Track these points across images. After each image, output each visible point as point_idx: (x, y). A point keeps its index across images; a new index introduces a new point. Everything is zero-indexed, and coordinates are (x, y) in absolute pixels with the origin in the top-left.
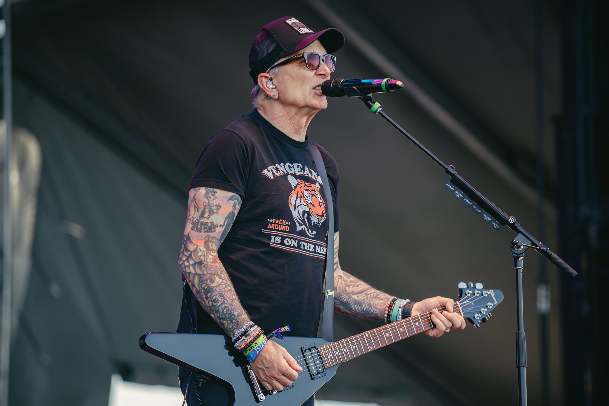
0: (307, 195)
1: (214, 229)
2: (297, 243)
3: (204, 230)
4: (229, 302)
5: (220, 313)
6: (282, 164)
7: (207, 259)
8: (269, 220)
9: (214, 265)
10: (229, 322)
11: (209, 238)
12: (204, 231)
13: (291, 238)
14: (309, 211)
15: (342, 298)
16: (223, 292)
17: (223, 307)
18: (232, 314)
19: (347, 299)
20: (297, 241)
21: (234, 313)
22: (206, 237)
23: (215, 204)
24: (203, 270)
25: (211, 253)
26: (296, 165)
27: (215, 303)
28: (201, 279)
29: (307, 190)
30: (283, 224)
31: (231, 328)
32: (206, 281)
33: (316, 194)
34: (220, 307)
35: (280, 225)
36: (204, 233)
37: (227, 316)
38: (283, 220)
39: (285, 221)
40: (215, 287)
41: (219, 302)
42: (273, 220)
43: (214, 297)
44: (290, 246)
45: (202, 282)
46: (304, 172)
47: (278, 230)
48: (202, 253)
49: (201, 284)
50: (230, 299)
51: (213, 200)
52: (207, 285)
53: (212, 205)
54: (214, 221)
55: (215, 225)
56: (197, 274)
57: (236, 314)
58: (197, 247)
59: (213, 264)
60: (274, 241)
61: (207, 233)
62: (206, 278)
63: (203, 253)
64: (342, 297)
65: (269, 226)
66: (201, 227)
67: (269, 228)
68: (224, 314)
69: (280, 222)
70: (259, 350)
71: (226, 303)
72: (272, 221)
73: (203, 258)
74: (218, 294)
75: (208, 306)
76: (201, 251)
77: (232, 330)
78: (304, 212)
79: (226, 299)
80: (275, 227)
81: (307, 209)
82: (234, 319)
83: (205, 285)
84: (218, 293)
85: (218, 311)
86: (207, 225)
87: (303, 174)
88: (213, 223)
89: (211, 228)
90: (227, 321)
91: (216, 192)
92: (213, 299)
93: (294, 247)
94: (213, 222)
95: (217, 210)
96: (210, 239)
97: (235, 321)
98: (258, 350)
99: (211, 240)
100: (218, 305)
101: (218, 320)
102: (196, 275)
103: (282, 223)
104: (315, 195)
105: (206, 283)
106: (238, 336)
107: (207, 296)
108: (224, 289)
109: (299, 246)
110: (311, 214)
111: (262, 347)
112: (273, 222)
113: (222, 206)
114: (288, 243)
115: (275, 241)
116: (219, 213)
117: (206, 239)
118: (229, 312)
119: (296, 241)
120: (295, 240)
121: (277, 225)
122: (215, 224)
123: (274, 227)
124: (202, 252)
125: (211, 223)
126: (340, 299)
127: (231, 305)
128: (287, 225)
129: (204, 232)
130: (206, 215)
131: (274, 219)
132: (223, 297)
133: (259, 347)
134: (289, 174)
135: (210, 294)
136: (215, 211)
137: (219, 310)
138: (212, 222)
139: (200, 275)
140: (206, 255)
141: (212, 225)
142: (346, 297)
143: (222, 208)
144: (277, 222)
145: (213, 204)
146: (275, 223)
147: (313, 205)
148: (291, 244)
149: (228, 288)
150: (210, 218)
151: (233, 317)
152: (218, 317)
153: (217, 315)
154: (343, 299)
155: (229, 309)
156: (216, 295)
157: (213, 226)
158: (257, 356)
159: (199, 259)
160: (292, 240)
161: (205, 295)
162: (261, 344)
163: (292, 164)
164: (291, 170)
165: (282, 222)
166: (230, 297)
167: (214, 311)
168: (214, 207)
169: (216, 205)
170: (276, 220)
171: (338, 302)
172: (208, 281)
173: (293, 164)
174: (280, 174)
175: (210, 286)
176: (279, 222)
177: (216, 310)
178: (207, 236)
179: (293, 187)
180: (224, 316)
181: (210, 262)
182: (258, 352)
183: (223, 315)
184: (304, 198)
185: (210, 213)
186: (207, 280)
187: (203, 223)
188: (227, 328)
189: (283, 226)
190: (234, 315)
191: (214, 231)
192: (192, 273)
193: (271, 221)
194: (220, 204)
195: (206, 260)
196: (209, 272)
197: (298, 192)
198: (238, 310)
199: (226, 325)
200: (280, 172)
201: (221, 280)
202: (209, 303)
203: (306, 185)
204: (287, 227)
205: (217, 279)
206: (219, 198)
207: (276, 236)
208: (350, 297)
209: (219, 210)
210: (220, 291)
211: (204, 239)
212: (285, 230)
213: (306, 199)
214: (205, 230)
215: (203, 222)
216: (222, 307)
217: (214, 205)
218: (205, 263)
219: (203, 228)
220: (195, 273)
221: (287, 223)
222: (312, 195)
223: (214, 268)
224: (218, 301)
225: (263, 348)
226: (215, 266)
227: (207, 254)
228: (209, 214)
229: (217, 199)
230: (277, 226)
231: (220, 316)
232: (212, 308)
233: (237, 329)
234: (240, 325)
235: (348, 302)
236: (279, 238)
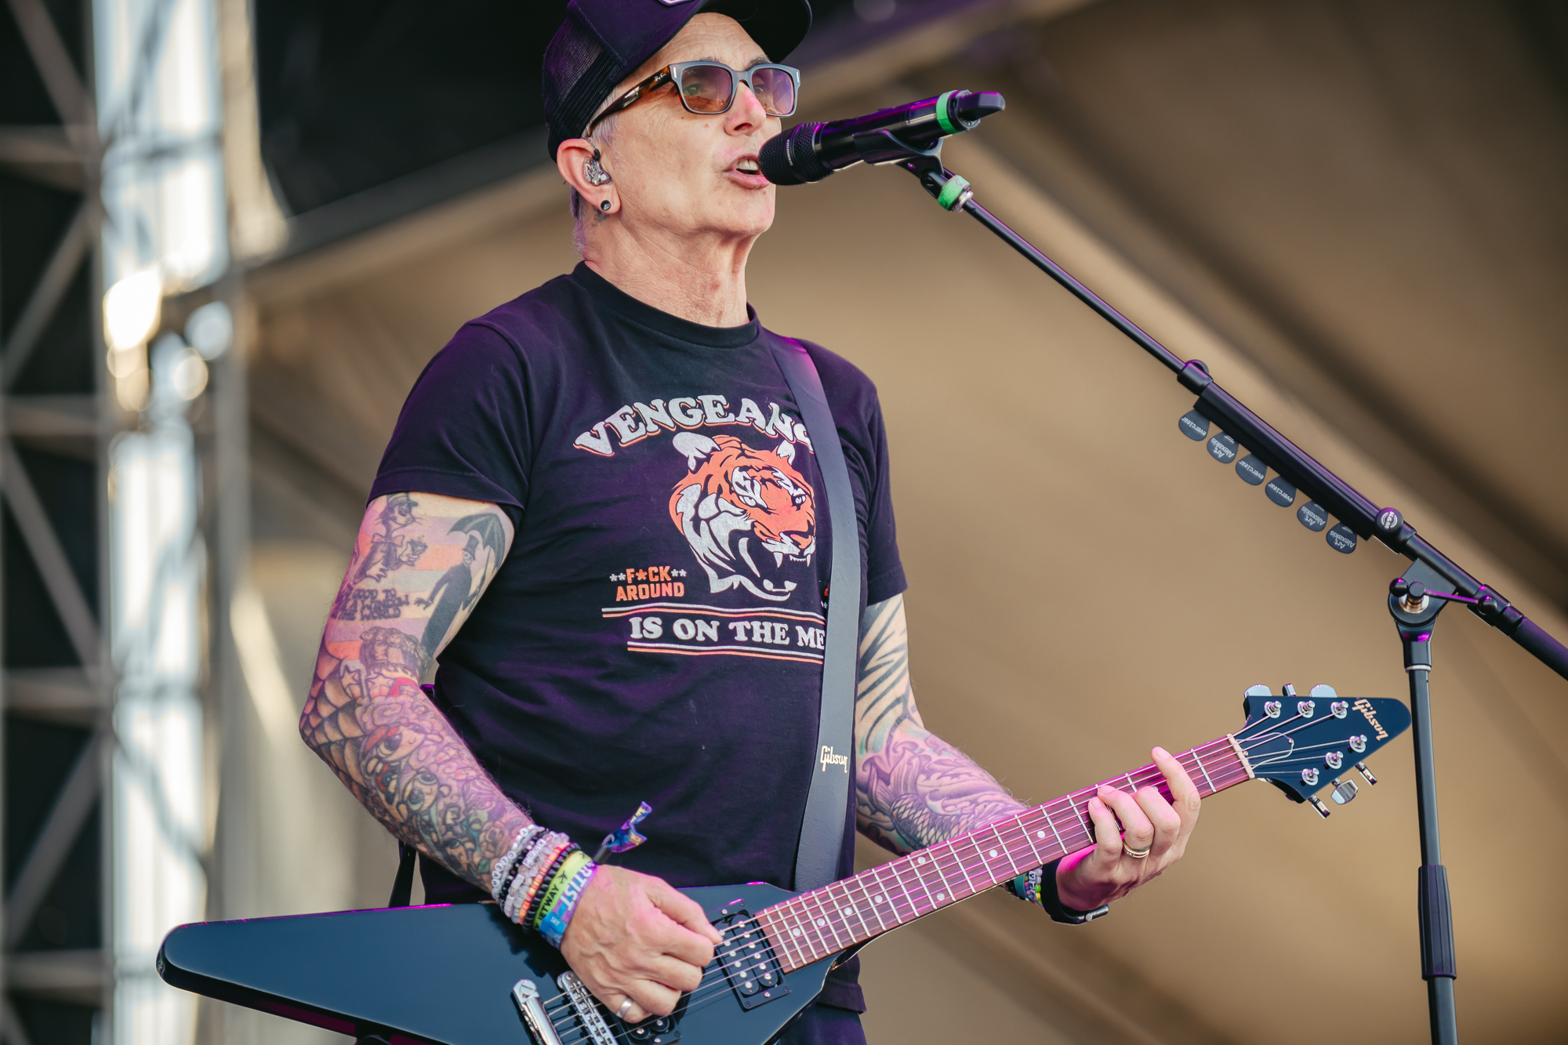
0: (743, 483)
1: (394, 610)
2: (719, 628)
3: (362, 612)
4: (455, 790)
5: (437, 829)
6: (658, 403)
7: (369, 690)
8: (613, 578)
9: (394, 701)
10: (469, 845)
11: (375, 635)
12: (362, 615)
13: (693, 618)
14: (752, 531)
15: (899, 808)
16: (434, 768)
17: (441, 806)
18: (471, 819)
19: (913, 811)
20: (715, 624)
21: (476, 815)
22: (366, 633)
23: (407, 539)
24: (361, 723)
25: (384, 672)
26: (707, 399)
27: (414, 803)
28: (362, 750)
29: (744, 469)
30: (662, 580)
31: (479, 864)
32: (374, 750)
33: (775, 477)
34: (433, 811)
35: (655, 583)
36: (362, 622)
37: (458, 829)
38: (661, 568)
39: (667, 568)
40: (406, 760)
41: (427, 797)
42: (625, 573)
43: (409, 788)
44: (693, 641)
45: (364, 756)
46: (737, 415)
47: (651, 600)
48: (353, 678)
49: (364, 763)
50: (458, 781)
51: (404, 526)
52: (380, 759)
53: (397, 542)
54: (397, 587)
55: (399, 599)
56: (346, 739)
57: (483, 815)
58: (339, 665)
59: (391, 699)
60: (642, 633)
61: (371, 621)
62: (375, 741)
63: (356, 677)
64: (898, 804)
65: (620, 595)
66: (355, 605)
67: (622, 600)
68: (449, 828)
69: (651, 575)
70: (575, 899)
71: (449, 794)
72: (626, 578)
73: (356, 690)
74: (419, 776)
75: (402, 821)
76: (349, 672)
77: (484, 866)
78: (735, 536)
79: (445, 782)
80: (641, 593)
81: (745, 525)
82: (480, 831)
83: (373, 762)
84: (418, 773)
85: (429, 824)
86: (373, 598)
87: (736, 420)
88: (393, 592)
89: (384, 605)
90: (462, 844)
91: (416, 504)
92: (407, 794)
93: (708, 641)
94: (393, 589)
95: (413, 555)
96: (380, 637)
97: (485, 837)
98: (570, 899)
99: (382, 638)
100: (426, 806)
101: (439, 855)
102: (345, 745)
103: (657, 577)
104: (775, 480)
105: (378, 757)
106: (503, 880)
107: (389, 792)
108: (434, 756)
109: (727, 636)
110: (764, 538)
111: (582, 885)
112: (630, 580)
113: (428, 544)
114: (685, 631)
115: (644, 631)
116: (415, 563)
117: (366, 637)
118: (462, 817)
119: (712, 623)
120: (708, 620)
121: (646, 586)
122: (401, 594)
123: (638, 595)
124: (353, 674)
125: (386, 591)
126: (894, 810)
127: (464, 795)
128: (675, 580)
129: (363, 618)
130: (374, 571)
131: (629, 571)
132: (435, 781)
133: (571, 888)
134: (680, 429)
135: (393, 784)
136: (404, 559)
137: (430, 820)
138: (390, 588)
139: (355, 741)
140: (367, 680)
141: (390, 598)
142: (910, 805)
143: (428, 551)
144: (641, 576)
145: (401, 538)
146: (636, 582)
147: (766, 510)
148: (696, 634)
149: (447, 754)
150: (385, 577)
151: (476, 826)
152: (436, 844)
153: (431, 837)
154: (902, 809)
155: (460, 808)
156: (413, 780)
157: (394, 601)
158: (571, 917)
159: (347, 694)
160: (697, 622)
161: (382, 792)
162: (575, 880)
163: (695, 398)
164: (691, 417)
165: (658, 574)
166: (456, 775)
167: (421, 831)
168: (401, 546)
169: (412, 542)
170: (637, 571)
171: (887, 818)
172: (382, 747)
173: (699, 397)
174: (647, 431)
175: (390, 759)
176: (647, 576)
177: (423, 823)
178: (370, 630)
179: (692, 464)
180: (450, 834)
181: (380, 695)
182: (570, 905)
183: (447, 831)
184: (732, 491)
185: (387, 563)
186: (377, 746)
187: (361, 594)
188: (469, 865)
189: (664, 585)
190: (478, 821)
191: (397, 616)
192: (335, 742)
193: (622, 577)
194: (424, 540)
195: (365, 693)
196: (378, 723)
197: (709, 477)
198: (488, 804)
199: (464, 859)
200: (646, 425)
201: (420, 737)
202: (398, 810)
203: (743, 454)
204: (676, 584)
205: (408, 735)
206: (422, 521)
207: (644, 616)
208: (921, 804)
209: (419, 557)
210: (423, 764)
211: (361, 637)
212: (670, 595)
213: (738, 495)
214: (367, 612)
215: (363, 590)
216: (437, 808)
217: (405, 542)
218: (365, 701)
219: (359, 608)
220: (341, 741)
221: (675, 573)
222: (763, 481)
223: (395, 709)
224: (421, 796)
225: (583, 889)
226: (397, 703)
227: (370, 677)
228: (382, 567)
229: (414, 524)
230: (644, 589)
231: (440, 837)
232: (411, 822)
233: (495, 857)
234: (501, 843)
235: (912, 822)
236: (654, 623)
